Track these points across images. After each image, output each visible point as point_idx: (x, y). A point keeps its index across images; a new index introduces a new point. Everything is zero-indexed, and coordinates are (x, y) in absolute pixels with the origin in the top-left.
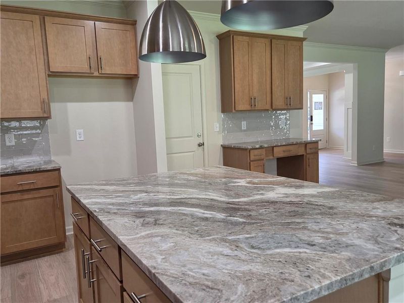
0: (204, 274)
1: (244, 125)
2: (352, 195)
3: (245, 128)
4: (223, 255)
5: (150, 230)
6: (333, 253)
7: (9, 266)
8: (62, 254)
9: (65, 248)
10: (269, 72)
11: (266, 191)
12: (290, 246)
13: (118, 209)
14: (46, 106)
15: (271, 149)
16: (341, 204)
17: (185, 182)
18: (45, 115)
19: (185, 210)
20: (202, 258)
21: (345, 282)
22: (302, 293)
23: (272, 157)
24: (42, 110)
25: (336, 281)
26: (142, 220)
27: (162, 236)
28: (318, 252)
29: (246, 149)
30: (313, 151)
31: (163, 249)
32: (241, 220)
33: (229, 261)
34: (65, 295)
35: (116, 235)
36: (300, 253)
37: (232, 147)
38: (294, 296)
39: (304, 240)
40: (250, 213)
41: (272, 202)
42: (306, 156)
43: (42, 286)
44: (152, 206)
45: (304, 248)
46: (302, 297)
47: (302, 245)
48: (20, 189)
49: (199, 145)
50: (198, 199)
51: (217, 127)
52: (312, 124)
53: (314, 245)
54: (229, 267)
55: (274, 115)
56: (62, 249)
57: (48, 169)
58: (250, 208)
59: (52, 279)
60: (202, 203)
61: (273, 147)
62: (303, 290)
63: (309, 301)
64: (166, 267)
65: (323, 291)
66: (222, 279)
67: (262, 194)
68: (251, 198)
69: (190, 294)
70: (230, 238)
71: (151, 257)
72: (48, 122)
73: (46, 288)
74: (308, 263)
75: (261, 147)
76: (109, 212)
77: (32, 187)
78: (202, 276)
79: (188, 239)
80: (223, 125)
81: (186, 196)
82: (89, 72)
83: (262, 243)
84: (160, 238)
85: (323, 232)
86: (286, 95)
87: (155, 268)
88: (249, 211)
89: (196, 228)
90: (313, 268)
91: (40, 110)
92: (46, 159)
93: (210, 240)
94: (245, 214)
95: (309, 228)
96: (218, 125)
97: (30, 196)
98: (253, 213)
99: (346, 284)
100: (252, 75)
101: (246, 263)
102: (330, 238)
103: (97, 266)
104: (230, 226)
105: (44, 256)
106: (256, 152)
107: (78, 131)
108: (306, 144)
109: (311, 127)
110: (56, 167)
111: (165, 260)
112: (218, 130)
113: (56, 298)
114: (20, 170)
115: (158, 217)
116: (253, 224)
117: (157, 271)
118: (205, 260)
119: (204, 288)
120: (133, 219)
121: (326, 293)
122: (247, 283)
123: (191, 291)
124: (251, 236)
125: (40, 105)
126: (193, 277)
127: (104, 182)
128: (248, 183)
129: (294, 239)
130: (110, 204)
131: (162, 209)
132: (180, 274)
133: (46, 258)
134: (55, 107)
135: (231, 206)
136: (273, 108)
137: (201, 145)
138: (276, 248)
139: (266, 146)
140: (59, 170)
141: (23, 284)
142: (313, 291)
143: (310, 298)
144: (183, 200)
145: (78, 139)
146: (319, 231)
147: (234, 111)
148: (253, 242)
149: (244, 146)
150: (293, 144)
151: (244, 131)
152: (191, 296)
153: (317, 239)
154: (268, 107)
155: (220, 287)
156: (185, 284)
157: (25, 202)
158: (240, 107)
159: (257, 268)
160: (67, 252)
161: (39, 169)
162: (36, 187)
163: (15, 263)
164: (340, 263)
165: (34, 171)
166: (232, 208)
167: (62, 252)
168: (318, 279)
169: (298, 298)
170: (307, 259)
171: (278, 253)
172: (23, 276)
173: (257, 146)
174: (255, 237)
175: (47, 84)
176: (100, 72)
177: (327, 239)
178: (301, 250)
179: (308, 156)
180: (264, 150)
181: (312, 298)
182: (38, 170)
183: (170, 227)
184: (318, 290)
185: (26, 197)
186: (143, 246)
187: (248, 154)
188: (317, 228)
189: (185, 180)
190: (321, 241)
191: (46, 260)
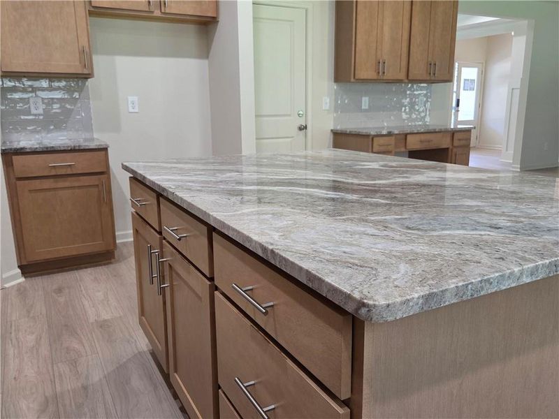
0: (345, 252)
1: (365, 102)
2: (540, 181)
3: (367, 107)
4: (368, 234)
5: (254, 208)
6: (530, 236)
7: (40, 277)
8: (111, 266)
9: (114, 258)
10: (406, 24)
11: (411, 174)
12: (463, 228)
13: (203, 187)
14: (86, 57)
15: (404, 137)
16: (526, 189)
17: (290, 163)
18: (86, 71)
19: (299, 190)
20: (337, 237)
21: (554, 268)
22: (497, 275)
23: (403, 149)
24: (80, 63)
25: (543, 265)
26: (239, 198)
27: (273, 214)
28: (507, 235)
29: (367, 136)
30: (462, 143)
31: (277, 226)
32: (383, 201)
33: (378, 241)
34: (118, 315)
35: (207, 211)
36: (481, 235)
37: (348, 132)
38: (486, 278)
39: (482, 223)
40: (394, 195)
41: (424, 185)
42: (452, 150)
43: (86, 303)
44: (251, 185)
45: (485, 230)
46: (496, 281)
47: (481, 228)
48: (53, 173)
49: (300, 129)
50: (314, 180)
51: (327, 102)
52: (458, 111)
53: (500, 228)
54: (379, 246)
55: (410, 89)
56: (110, 259)
57: (90, 147)
58: (393, 190)
59: (100, 295)
60: (320, 183)
61: (406, 135)
62: (497, 272)
63: (504, 288)
64: (289, 244)
65: (524, 276)
66: (374, 258)
67: (407, 177)
68: (391, 181)
69: (330, 270)
70: (372, 218)
71: (262, 234)
72: (90, 82)
73: (91, 305)
74: (496, 246)
75: (390, 134)
76: (190, 189)
77: (69, 172)
78: (343, 254)
79: (311, 218)
80: (336, 101)
81: (295, 177)
82: (147, 10)
83: (422, 224)
84: (270, 216)
85: (509, 216)
86: (430, 59)
87: (272, 244)
88: (392, 193)
89: (321, 208)
90: (504, 250)
91: (78, 63)
92: (87, 135)
93: (345, 220)
94: (387, 195)
95: (486, 211)
96: (328, 101)
97: (67, 184)
98: (398, 195)
99: (556, 272)
100: (382, 27)
101: (404, 243)
102: (522, 222)
103: (170, 266)
104: (369, 207)
105: (86, 268)
106: (382, 141)
107: (130, 99)
108: (453, 133)
109: (456, 116)
110: (101, 145)
111: (284, 236)
112: (327, 108)
113: (106, 318)
114: (53, 147)
115: (262, 195)
116: (403, 205)
117: (277, 247)
118: (342, 238)
119: (350, 265)
120: (227, 197)
121: (528, 280)
122: (411, 262)
123: (331, 267)
124: (404, 217)
125: (78, 55)
126: (331, 254)
127: (175, 161)
128: (382, 166)
129: (467, 221)
130: (190, 182)
131: (266, 188)
132: (311, 251)
133: (89, 270)
134: (99, 62)
135: (365, 187)
136: (410, 78)
137: (303, 128)
138: (443, 229)
139: (396, 132)
140: (105, 149)
141: (62, 300)
142: (511, 273)
143: (507, 284)
144: (293, 181)
145: (131, 110)
146: (503, 214)
147: (352, 80)
148: (407, 223)
149: (364, 132)
150: (435, 132)
151: (366, 111)
152: (333, 273)
153: (502, 222)
154: (402, 76)
155: (373, 265)
156: (321, 261)
157: (61, 193)
158: (362, 74)
159: (420, 248)
160: (117, 264)
161: (79, 146)
162: (75, 173)
163: (49, 274)
164: (544, 247)
165: (71, 150)
166: (366, 189)
167: (111, 263)
168: (516, 261)
169: (492, 280)
170: (493, 241)
171: (449, 235)
172: (59, 290)
173: (384, 132)
174: (410, 218)
175: (87, 25)
176: (163, 11)
177: (517, 222)
178: (483, 233)
179: (455, 150)
180: (393, 138)
181: (509, 285)
182: (77, 148)
183: (281, 206)
184: (518, 275)
185: (61, 184)
186: (248, 223)
187: (370, 143)
188: (499, 212)
189: (290, 161)
190: (509, 224)
191: (89, 272)
